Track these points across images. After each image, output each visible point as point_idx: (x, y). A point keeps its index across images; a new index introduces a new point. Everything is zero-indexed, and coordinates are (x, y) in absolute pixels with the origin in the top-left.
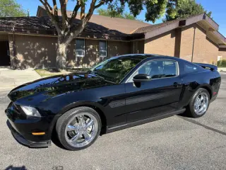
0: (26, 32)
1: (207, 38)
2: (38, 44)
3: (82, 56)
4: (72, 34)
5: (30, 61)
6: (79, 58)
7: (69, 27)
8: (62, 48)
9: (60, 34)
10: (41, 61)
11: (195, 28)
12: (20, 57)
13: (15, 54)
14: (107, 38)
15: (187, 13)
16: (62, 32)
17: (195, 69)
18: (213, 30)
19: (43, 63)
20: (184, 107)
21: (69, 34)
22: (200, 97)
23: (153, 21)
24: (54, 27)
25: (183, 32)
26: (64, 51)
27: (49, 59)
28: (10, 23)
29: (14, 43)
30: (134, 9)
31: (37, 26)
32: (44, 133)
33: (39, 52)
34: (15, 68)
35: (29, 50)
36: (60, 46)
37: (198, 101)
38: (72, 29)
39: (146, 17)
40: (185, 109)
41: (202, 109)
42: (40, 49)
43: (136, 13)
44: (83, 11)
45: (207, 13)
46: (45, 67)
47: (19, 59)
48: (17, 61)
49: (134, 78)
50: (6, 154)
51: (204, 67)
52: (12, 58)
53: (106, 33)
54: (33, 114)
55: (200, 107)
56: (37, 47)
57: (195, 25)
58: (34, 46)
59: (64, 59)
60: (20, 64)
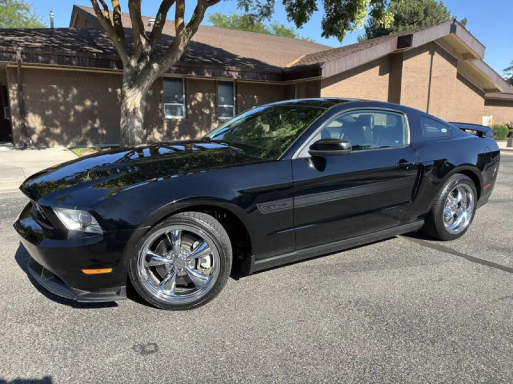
0: (48, 62)
1: (459, 77)
2: (75, 91)
3: (179, 118)
4: (155, 66)
5: (57, 131)
6: (172, 124)
7: (149, 49)
8: (134, 99)
9: (129, 65)
10: (84, 130)
11: (432, 54)
12: (34, 121)
13: (23, 115)
14: (235, 75)
15: (412, 23)
16: (133, 63)
17: (444, 130)
18: (473, 57)
19: (88, 134)
20: (420, 217)
21: (149, 67)
22: (455, 194)
23: (340, 36)
24: (115, 51)
25: (405, 63)
26: (138, 105)
27: (101, 126)
28: (10, 42)
29: (20, 89)
30: (296, 10)
31: (73, 48)
32: (109, 270)
33: (79, 108)
34: (24, 147)
35: (55, 106)
36: (129, 93)
37: (452, 202)
38: (156, 55)
39: (324, 27)
40: (422, 222)
41: (460, 220)
42: (81, 103)
43: (300, 19)
44: (180, 14)
45: (459, 20)
46: (94, 143)
47: (31, 125)
48: (27, 131)
49: (311, 147)
50: (22, 322)
51: (464, 130)
52: (16, 123)
53: (233, 64)
54: (84, 227)
55: (455, 217)
56: (74, 97)
57: (432, 47)
58: (65, 96)
59: (137, 124)
60: (35, 138)
